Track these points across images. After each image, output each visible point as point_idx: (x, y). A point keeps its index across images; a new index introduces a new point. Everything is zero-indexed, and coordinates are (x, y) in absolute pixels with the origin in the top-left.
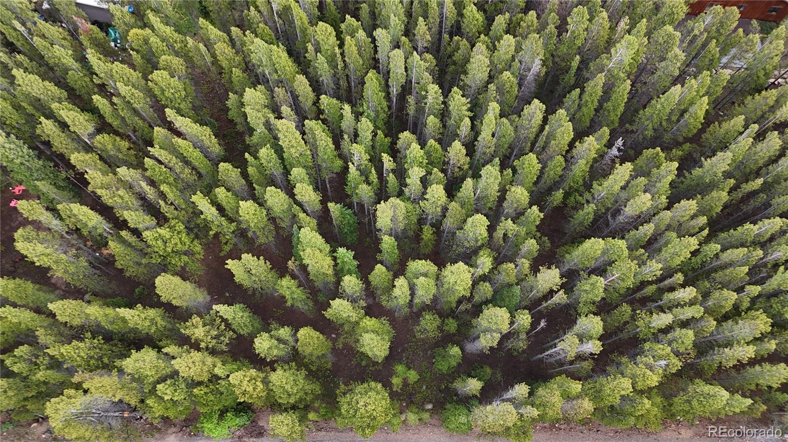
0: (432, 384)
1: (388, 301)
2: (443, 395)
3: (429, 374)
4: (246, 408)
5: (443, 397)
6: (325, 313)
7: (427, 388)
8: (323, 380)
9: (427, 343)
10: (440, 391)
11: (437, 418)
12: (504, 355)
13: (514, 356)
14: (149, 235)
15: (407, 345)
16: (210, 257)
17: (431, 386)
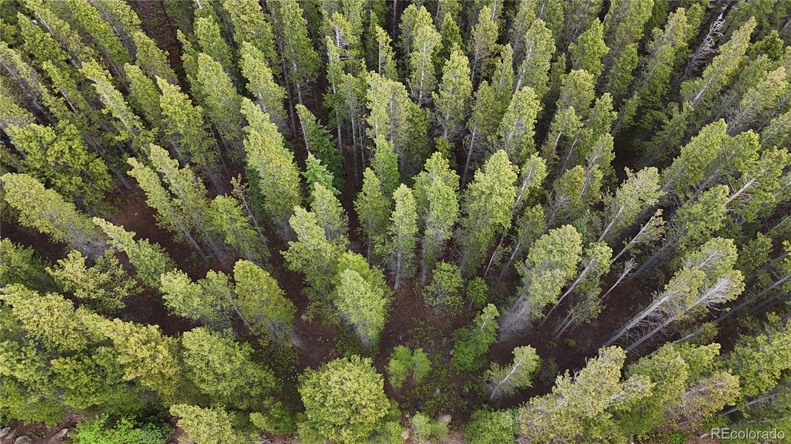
0: (450, 386)
1: (384, 244)
2: (466, 403)
3: (444, 372)
4: (162, 420)
5: (467, 405)
6: (284, 253)
7: (442, 391)
8: (285, 379)
9: (441, 328)
10: (462, 396)
11: (459, 436)
12: (555, 345)
13: (570, 347)
14: (17, 132)
15: (411, 331)
16: (136, 214)
17: (449, 389)
